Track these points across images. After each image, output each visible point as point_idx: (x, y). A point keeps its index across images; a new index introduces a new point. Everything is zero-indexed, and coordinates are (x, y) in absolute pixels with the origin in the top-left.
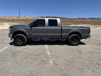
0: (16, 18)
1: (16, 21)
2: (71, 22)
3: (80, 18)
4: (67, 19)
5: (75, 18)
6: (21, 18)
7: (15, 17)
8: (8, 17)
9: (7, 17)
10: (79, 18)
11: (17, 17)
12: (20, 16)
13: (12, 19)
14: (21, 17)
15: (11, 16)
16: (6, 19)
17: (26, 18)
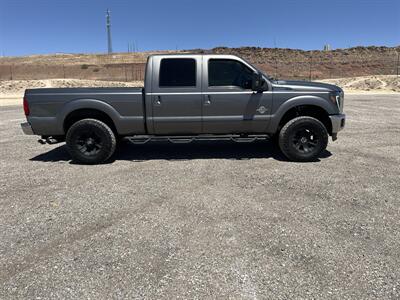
0: (94, 62)
1: (96, 70)
2: (319, 69)
3: (361, 49)
4: (302, 53)
5: (339, 50)
6: (116, 59)
7: (93, 57)
8: (66, 56)
9: (64, 57)
10: (358, 48)
11: (99, 56)
12: (110, 50)
13: (82, 63)
14: (114, 57)
15: (77, 53)
16: (57, 64)
17: (136, 57)
